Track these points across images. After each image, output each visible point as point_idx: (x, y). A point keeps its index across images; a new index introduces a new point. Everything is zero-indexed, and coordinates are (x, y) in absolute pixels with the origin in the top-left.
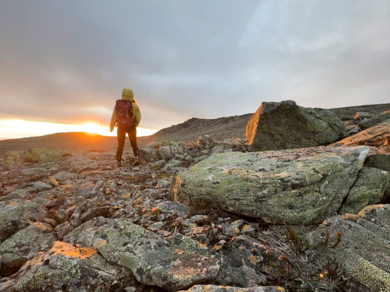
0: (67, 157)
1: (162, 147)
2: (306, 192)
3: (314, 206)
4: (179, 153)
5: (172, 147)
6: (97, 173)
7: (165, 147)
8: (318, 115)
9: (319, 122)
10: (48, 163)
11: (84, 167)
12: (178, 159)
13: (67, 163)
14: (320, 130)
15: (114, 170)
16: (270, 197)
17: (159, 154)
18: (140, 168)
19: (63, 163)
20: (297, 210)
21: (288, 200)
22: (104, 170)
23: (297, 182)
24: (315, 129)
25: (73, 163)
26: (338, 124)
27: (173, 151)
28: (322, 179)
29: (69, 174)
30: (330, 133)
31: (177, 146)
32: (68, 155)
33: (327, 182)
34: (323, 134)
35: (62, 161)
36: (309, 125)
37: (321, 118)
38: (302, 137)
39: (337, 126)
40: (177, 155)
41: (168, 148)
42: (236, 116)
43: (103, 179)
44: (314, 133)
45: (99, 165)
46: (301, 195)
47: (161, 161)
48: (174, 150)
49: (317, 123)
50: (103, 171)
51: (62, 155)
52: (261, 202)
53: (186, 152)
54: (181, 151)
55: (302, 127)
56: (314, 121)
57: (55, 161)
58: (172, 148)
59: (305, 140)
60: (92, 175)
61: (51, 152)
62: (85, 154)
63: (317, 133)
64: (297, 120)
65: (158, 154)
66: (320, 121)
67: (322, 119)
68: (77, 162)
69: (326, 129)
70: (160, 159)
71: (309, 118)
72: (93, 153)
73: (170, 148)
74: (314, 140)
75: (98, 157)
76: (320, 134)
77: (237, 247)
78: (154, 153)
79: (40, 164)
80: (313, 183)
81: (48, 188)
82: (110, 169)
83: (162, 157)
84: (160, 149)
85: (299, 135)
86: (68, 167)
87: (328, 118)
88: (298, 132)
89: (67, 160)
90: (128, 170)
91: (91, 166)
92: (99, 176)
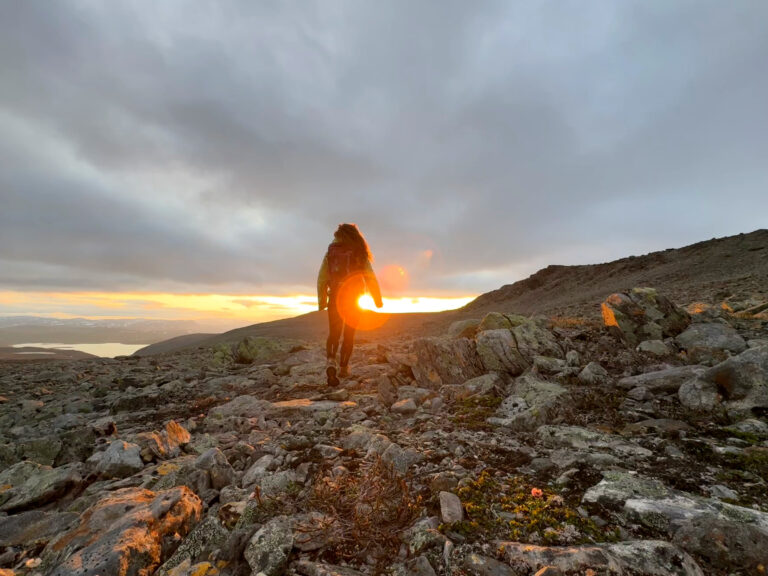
1: (487, 333)
4: (547, 353)
5: (517, 331)
7: (496, 332)
12: (545, 373)
17: (477, 353)
27: (523, 345)
31: (534, 328)
40: (541, 360)
41: (504, 334)
42: (669, 250)
47: (485, 377)
48: (528, 342)
53: (571, 348)
54: (550, 345)
58: (518, 335)
65: (473, 353)
70: (482, 370)
73: (513, 335)
78: (460, 352)
83: (488, 366)
84: (480, 338)
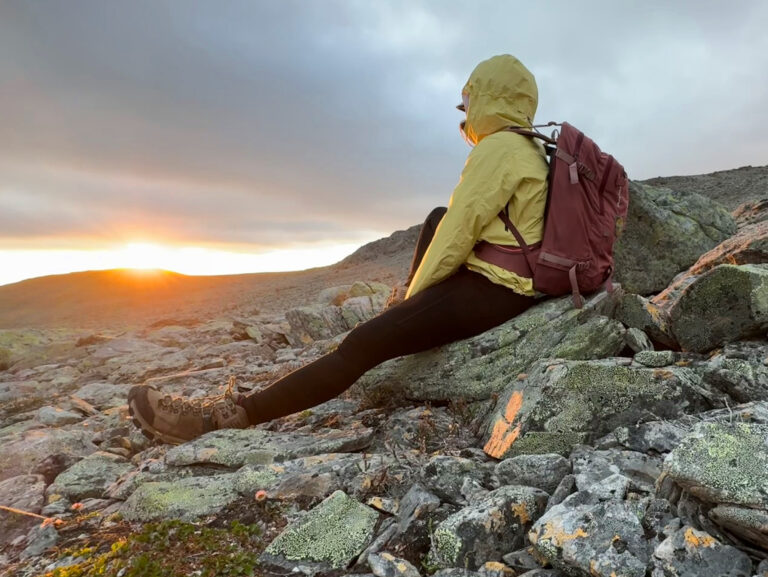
0: (91, 347)
1: (351, 300)
2: (498, 357)
3: (504, 373)
5: (374, 297)
6: (188, 377)
7: (357, 299)
8: (677, 207)
9: (678, 221)
10: (41, 368)
11: (150, 367)
13: (96, 363)
14: (681, 240)
15: (232, 366)
16: (458, 369)
17: (342, 317)
18: (296, 355)
19: (86, 361)
20: (485, 381)
21: (476, 370)
22: (204, 368)
23: (488, 345)
24: (670, 237)
25: (115, 360)
26: (719, 223)
27: (376, 308)
28: (520, 337)
29: (114, 387)
30: (701, 243)
32: (92, 340)
33: (524, 341)
34: (687, 246)
35: (80, 357)
36: (660, 229)
37: (684, 212)
38: (650, 256)
39: (715, 227)
41: (363, 300)
43: (205, 385)
44: (670, 245)
45: (189, 359)
46: (492, 361)
48: (380, 305)
49: (675, 223)
50: (204, 371)
51: (76, 342)
52: (448, 377)
55: (648, 233)
56: (669, 221)
57: (58, 362)
58: (374, 301)
59: (656, 262)
60: (178, 380)
61: (40, 338)
62: (143, 335)
63: (675, 246)
64: (636, 220)
65: (339, 317)
66: (682, 219)
67: (684, 215)
68: (126, 358)
69: (692, 234)
71: (657, 215)
72: (166, 329)
74: (672, 260)
75: (182, 340)
76: (682, 247)
77: (392, 428)
78: (329, 317)
79: (14, 372)
80: (507, 344)
81: (73, 418)
82: (219, 365)
83: (351, 324)
84: (345, 304)
85: (644, 251)
86: (102, 370)
87: (696, 211)
88: (642, 245)
89: (95, 355)
90: (267, 362)
91: (167, 362)
92: (196, 381)
